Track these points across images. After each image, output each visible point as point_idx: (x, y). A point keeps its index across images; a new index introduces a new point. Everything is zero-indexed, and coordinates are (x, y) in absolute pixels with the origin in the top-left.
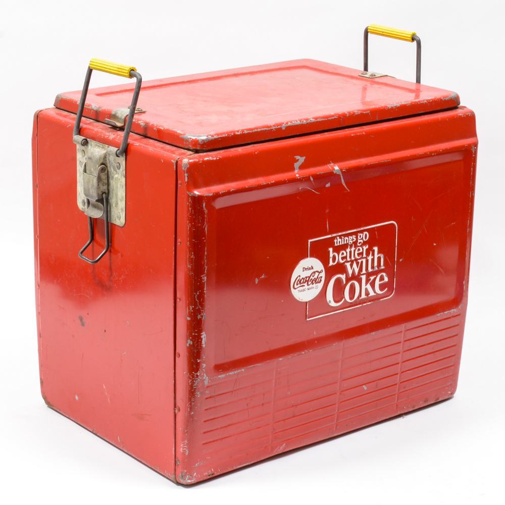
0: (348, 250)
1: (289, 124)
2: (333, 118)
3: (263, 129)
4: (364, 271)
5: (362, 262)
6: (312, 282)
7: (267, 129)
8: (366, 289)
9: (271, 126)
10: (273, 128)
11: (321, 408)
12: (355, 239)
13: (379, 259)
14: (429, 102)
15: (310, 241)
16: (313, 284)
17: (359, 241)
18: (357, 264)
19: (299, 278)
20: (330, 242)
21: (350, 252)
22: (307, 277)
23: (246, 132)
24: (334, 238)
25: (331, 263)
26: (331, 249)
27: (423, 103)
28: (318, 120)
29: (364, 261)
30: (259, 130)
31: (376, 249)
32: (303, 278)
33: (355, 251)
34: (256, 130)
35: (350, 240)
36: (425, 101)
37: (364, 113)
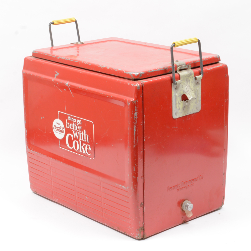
0: (73, 124)
1: (61, 58)
2: (76, 62)
3: (51, 56)
4: (80, 139)
5: (79, 134)
6: (60, 131)
7: (53, 56)
8: (82, 148)
9: (54, 56)
10: (55, 57)
11: (70, 194)
12: (76, 121)
13: (86, 136)
14: (117, 71)
15: (59, 111)
16: (61, 132)
17: (78, 123)
18: (77, 133)
19: (55, 126)
20: (66, 117)
21: (74, 126)
22: (58, 128)
23: (46, 55)
24: (68, 116)
25: (67, 127)
26: (67, 120)
27: (115, 71)
28: (71, 60)
29: (80, 134)
30: (50, 56)
31: (85, 131)
32: (57, 127)
33: (76, 126)
34: (49, 55)
35: (74, 120)
36: (116, 70)
37: (89, 64)
